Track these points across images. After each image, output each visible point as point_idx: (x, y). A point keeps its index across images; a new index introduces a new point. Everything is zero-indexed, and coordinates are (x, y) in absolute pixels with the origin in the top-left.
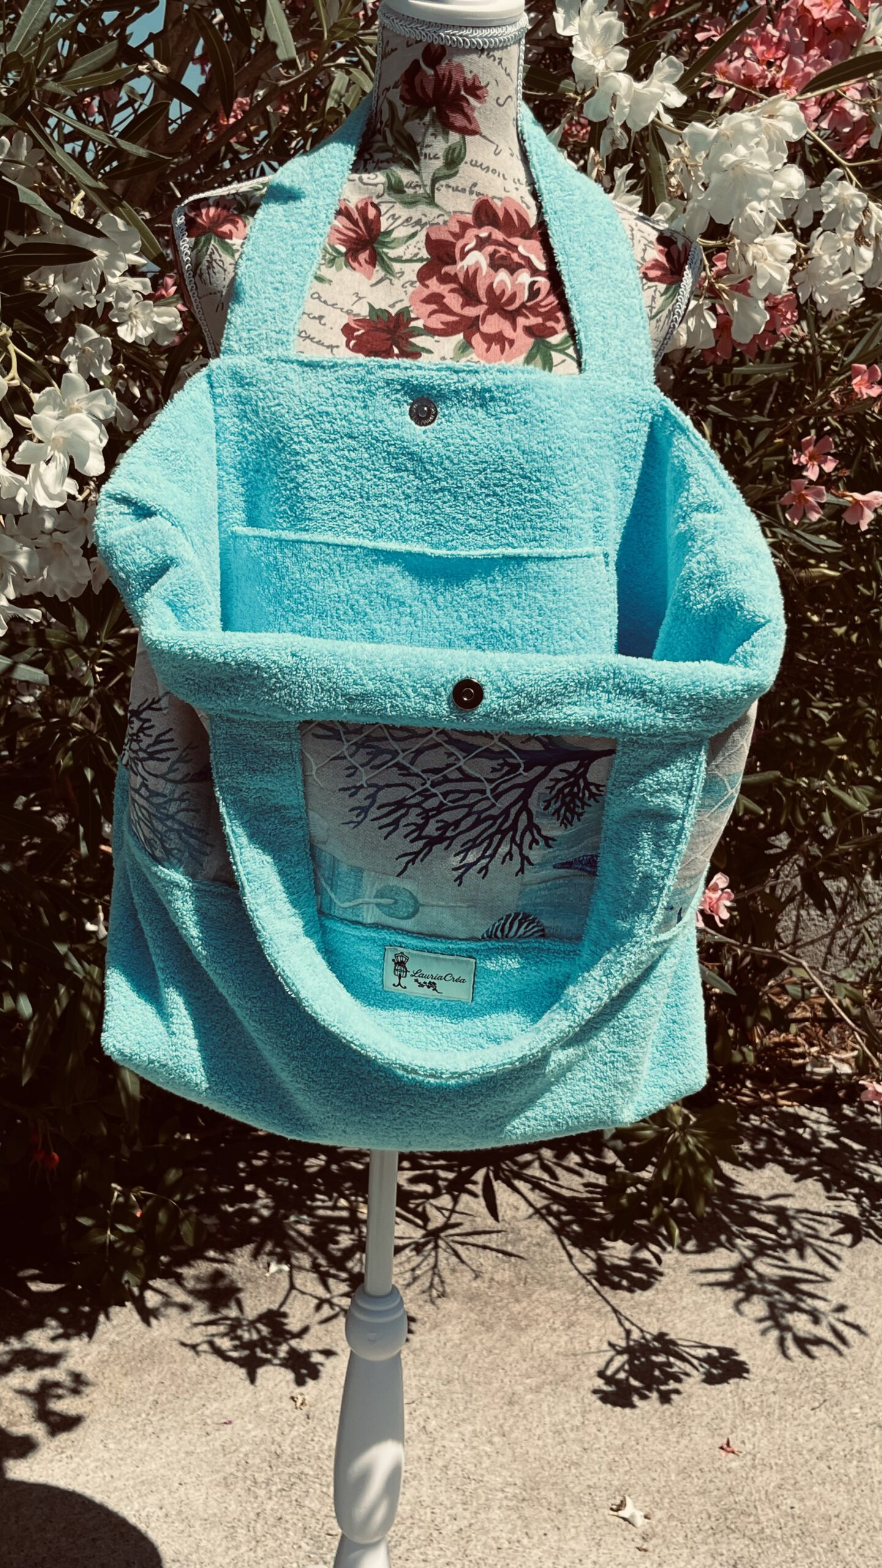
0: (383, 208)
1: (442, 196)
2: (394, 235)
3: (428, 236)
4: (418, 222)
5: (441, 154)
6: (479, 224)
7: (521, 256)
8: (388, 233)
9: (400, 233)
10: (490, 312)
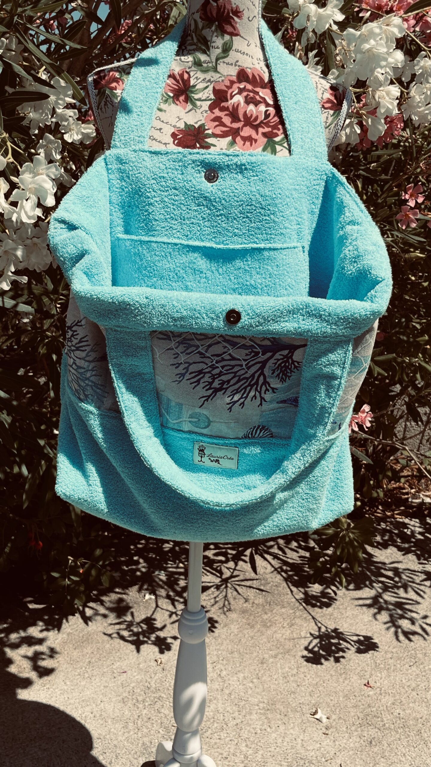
0: (192, 74)
1: (221, 67)
2: (197, 87)
3: (214, 87)
4: (209, 81)
5: (220, 46)
6: (240, 81)
7: (261, 97)
8: (194, 86)
9: (200, 86)
10: (245, 125)
